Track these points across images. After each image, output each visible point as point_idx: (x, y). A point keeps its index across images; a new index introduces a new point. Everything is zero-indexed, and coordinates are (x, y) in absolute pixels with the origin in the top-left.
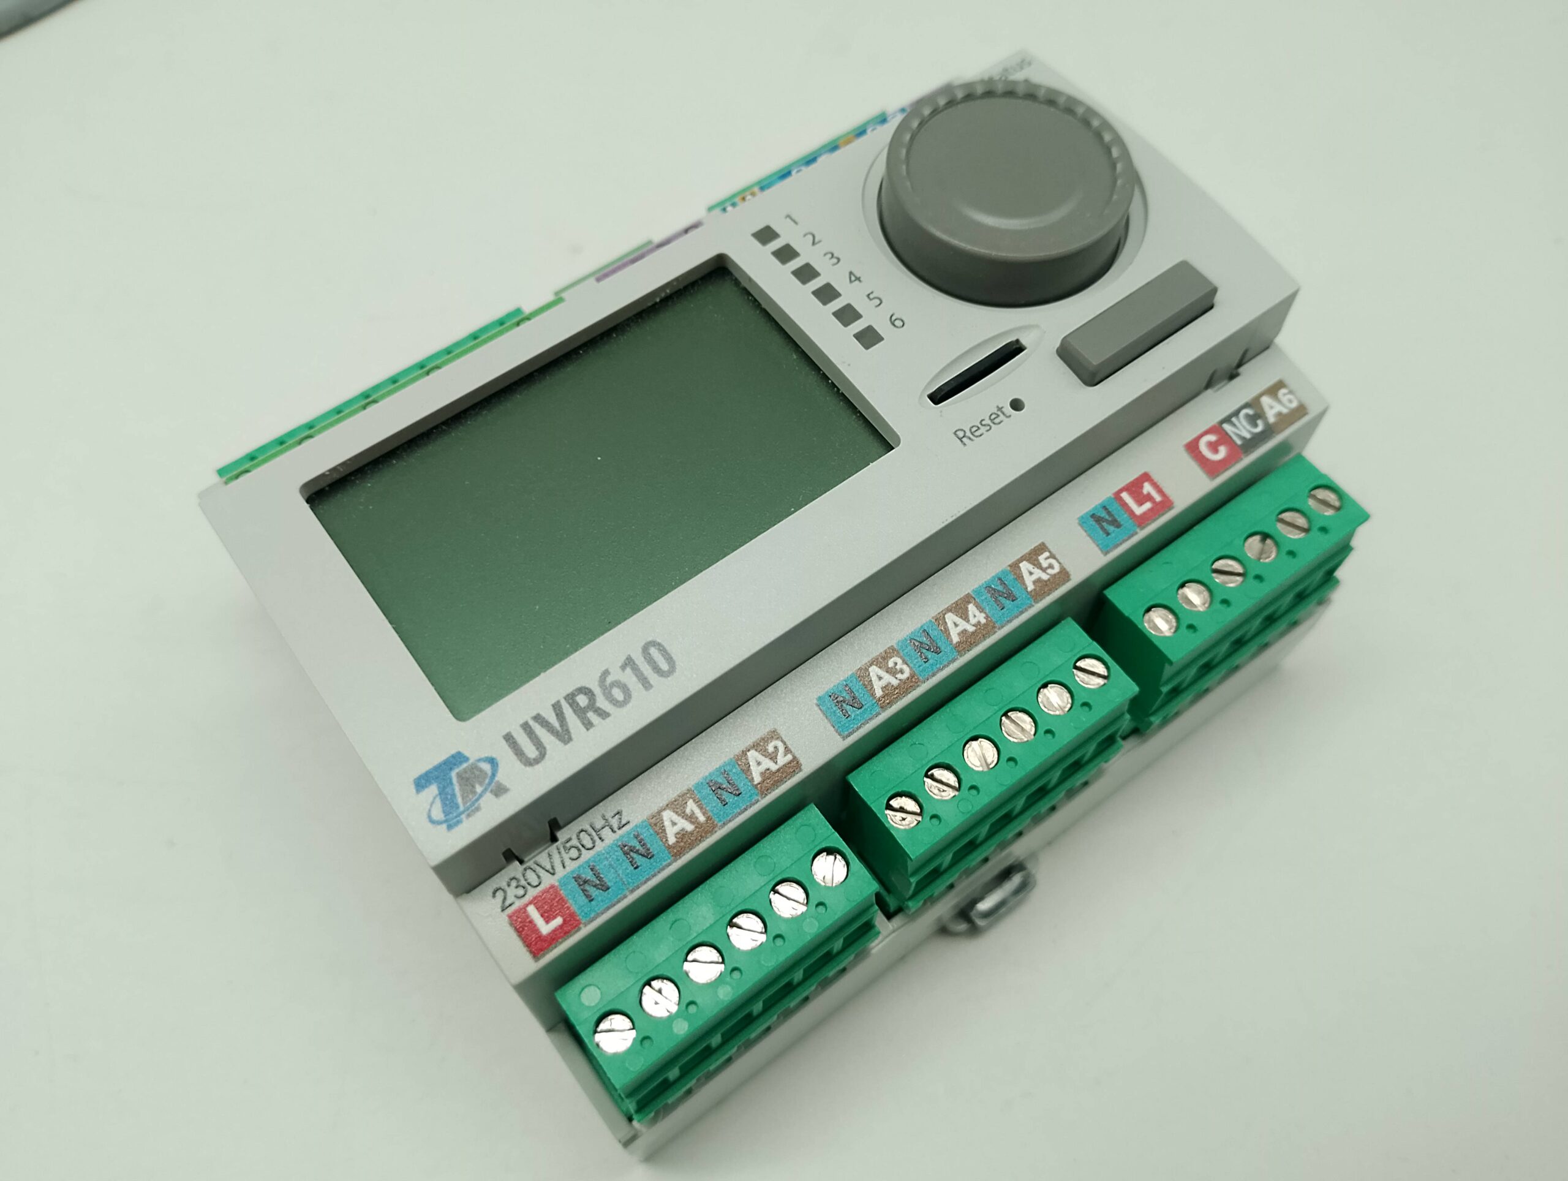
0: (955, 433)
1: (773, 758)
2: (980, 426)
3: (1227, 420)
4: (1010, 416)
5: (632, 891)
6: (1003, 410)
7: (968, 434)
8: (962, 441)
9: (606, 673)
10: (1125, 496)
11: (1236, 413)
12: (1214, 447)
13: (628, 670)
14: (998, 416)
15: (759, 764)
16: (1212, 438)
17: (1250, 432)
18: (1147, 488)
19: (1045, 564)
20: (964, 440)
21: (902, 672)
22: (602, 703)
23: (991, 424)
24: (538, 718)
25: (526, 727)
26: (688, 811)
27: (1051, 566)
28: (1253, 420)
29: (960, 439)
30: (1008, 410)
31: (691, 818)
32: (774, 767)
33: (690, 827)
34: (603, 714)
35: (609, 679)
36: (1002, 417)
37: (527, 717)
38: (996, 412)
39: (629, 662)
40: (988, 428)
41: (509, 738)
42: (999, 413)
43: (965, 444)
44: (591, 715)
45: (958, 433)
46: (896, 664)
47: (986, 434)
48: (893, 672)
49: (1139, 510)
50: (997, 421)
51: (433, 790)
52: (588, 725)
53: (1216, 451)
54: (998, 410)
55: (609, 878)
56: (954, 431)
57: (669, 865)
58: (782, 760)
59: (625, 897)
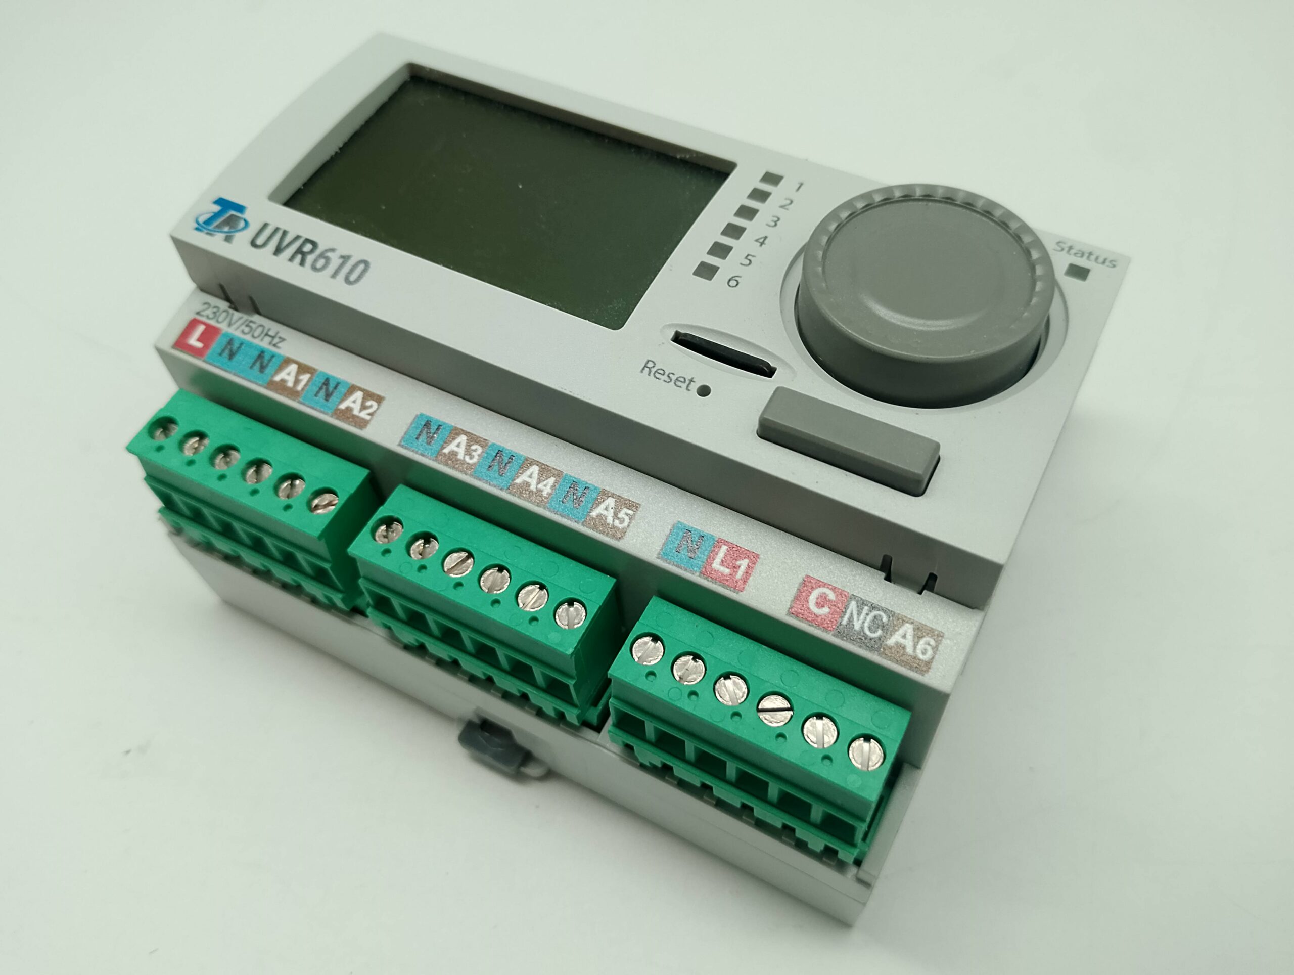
0: (648, 361)
1: (363, 407)
2: (666, 374)
3: (862, 603)
4: (689, 390)
5: (235, 375)
6: (692, 383)
7: (653, 370)
8: (643, 369)
9: (333, 250)
10: (724, 548)
11: (873, 607)
12: (822, 601)
13: (341, 261)
14: (685, 382)
15: (354, 402)
16: (831, 596)
17: (862, 628)
18: (744, 564)
19: (621, 515)
20: (647, 370)
21: (471, 458)
22: (310, 259)
23: (673, 381)
24: (285, 233)
25: (277, 229)
26: (301, 377)
27: (622, 521)
28: (876, 624)
29: (645, 366)
30: (694, 387)
31: (297, 381)
32: (356, 412)
33: (290, 384)
34: (302, 263)
35: (329, 254)
36: (684, 386)
37: (283, 227)
38: (687, 380)
39: (345, 258)
40: (668, 380)
41: (265, 225)
42: (687, 382)
43: (642, 372)
44: (299, 257)
45: (650, 362)
46: (475, 450)
47: (661, 381)
48: (468, 452)
49: (716, 565)
50: (679, 383)
51: (217, 208)
52: (291, 259)
53: (819, 605)
54: (689, 380)
55: (238, 357)
56: (649, 359)
57: (260, 385)
58: (364, 415)
59: (230, 372)
